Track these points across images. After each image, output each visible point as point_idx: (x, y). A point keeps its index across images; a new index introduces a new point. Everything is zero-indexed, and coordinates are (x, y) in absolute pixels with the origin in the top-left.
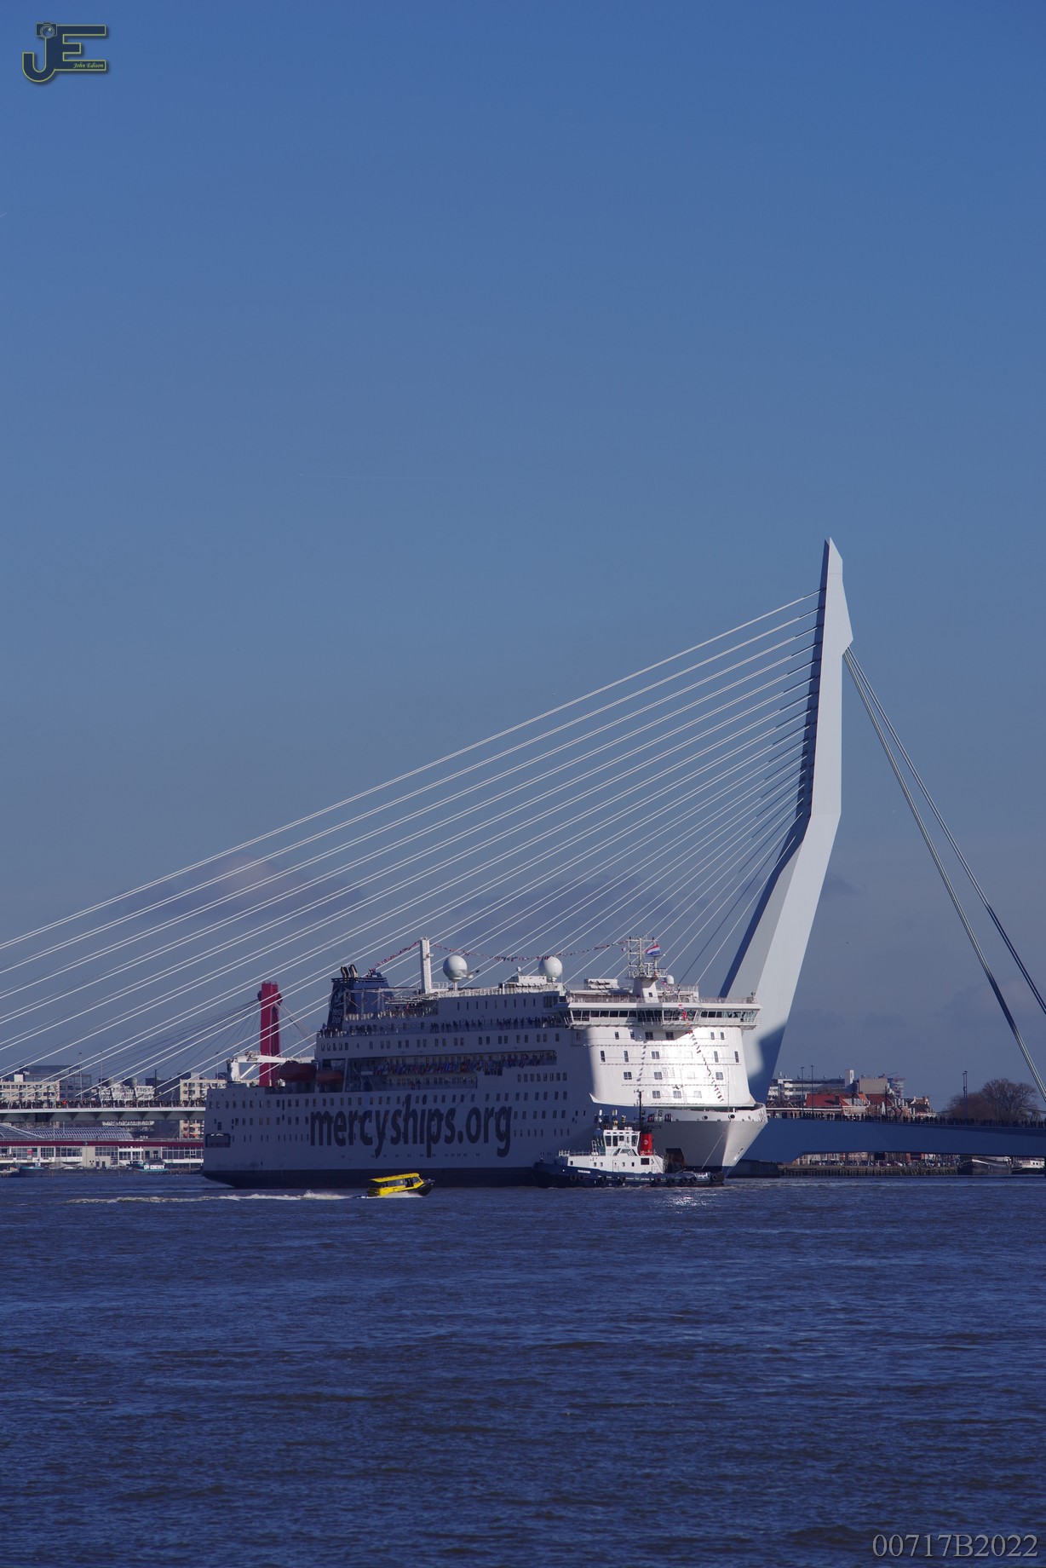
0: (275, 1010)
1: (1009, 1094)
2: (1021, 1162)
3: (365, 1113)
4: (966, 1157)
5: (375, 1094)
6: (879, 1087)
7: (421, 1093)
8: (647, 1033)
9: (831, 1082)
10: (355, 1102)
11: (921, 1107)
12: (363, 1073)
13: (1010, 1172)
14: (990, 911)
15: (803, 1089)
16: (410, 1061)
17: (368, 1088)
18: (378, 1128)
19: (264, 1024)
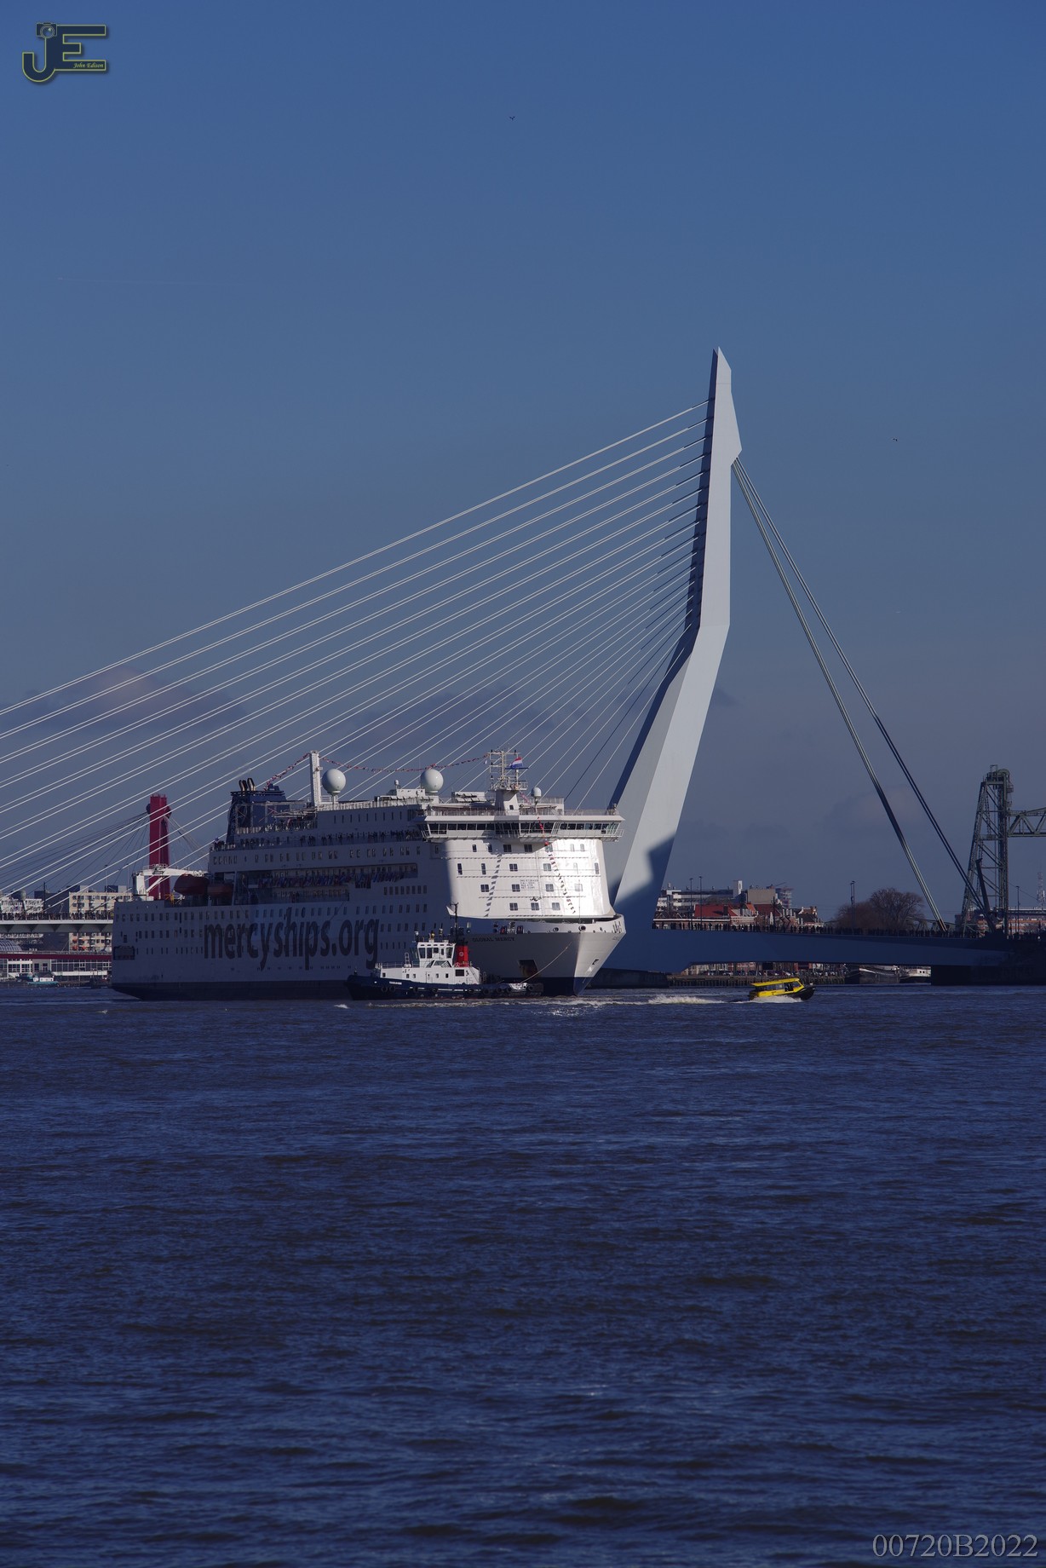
0: (164, 823)
1: (896, 904)
2: (908, 970)
3: (252, 926)
4: (853, 966)
5: (261, 907)
6: (767, 897)
7: (299, 906)
8: (504, 846)
9: (720, 892)
10: (242, 915)
11: (809, 917)
12: (250, 886)
13: (898, 981)
14: (878, 721)
15: (692, 900)
16: (292, 874)
17: (254, 901)
18: (263, 941)
19: (153, 837)
